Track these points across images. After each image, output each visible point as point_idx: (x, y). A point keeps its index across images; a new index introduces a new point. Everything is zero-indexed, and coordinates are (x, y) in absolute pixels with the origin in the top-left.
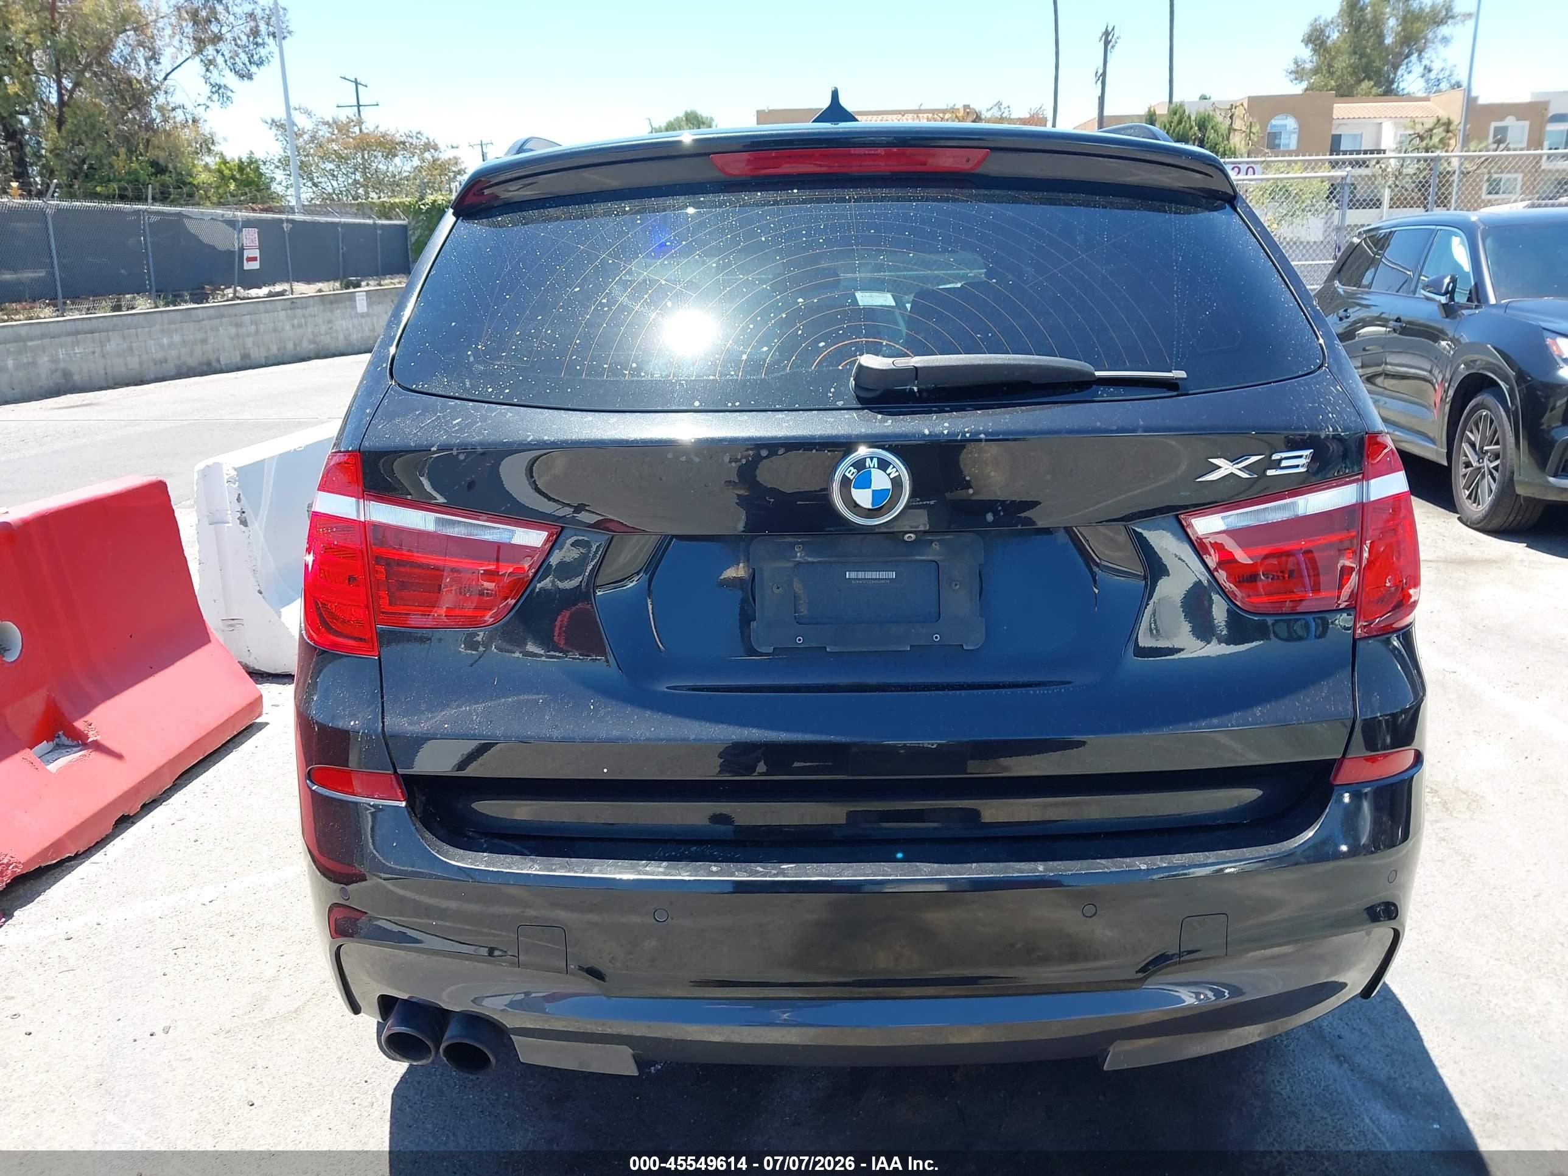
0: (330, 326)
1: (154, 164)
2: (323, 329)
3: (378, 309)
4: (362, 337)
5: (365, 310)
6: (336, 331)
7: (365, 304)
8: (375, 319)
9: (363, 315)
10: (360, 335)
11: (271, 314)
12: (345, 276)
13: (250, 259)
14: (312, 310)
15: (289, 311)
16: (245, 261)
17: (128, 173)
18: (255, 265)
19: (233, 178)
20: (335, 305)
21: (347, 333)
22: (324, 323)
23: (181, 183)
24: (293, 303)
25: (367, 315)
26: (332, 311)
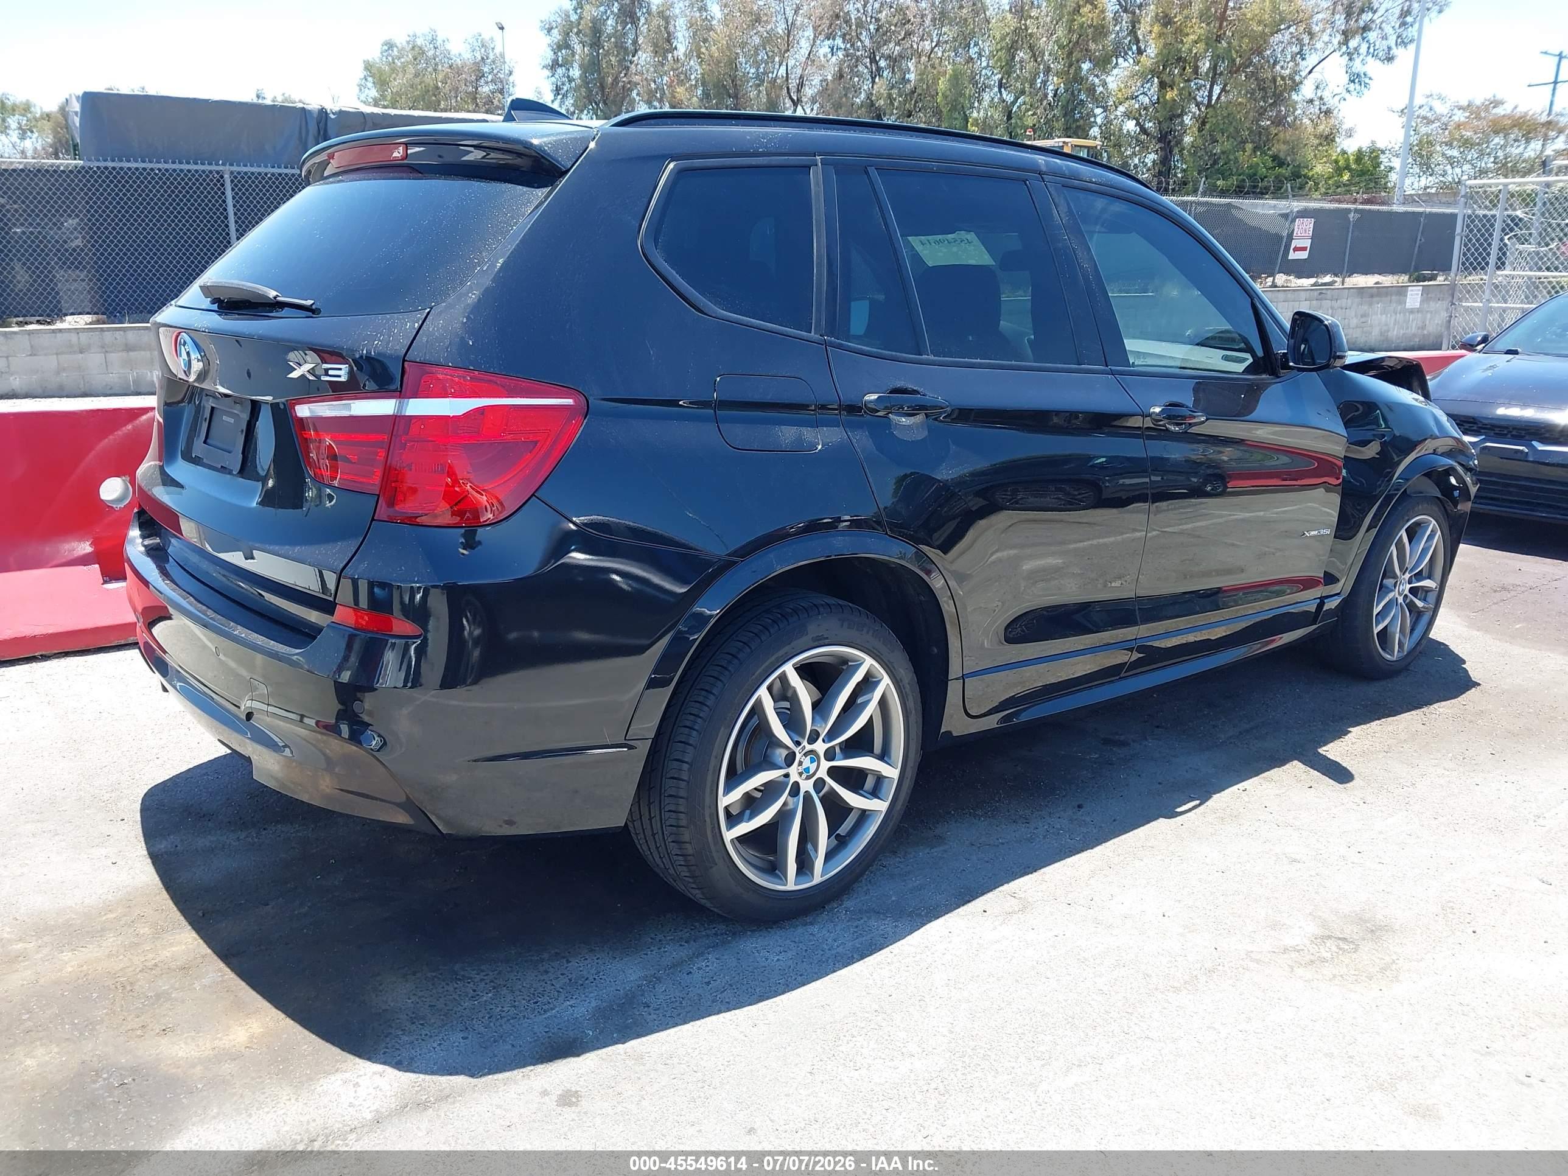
0: (1363, 320)
1: (1275, 158)
2: (1354, 322)
3: (1433, 305)
4: (1404, 334)
5: (1417, 305)
6: (1371, 326)
7: (1419, 300)
8: (1429, 316)
9: (1412, 311)
10: (1402, 332)
11: (1291, 303)
12: (1417, 269)
13: (1296, 249)
14: (1343, 302)
15: (1314, 302)
16: (1291, 250)
17: (1250, 167)
18: (1304, 255)
19: (1347, 167)
20: (1375, 299)
21: (1385, 328)
22: (1356, 316)
23: (1296, 175)
24: (1321, 293)
25: (1419, 311)
26: (1371, 304)
